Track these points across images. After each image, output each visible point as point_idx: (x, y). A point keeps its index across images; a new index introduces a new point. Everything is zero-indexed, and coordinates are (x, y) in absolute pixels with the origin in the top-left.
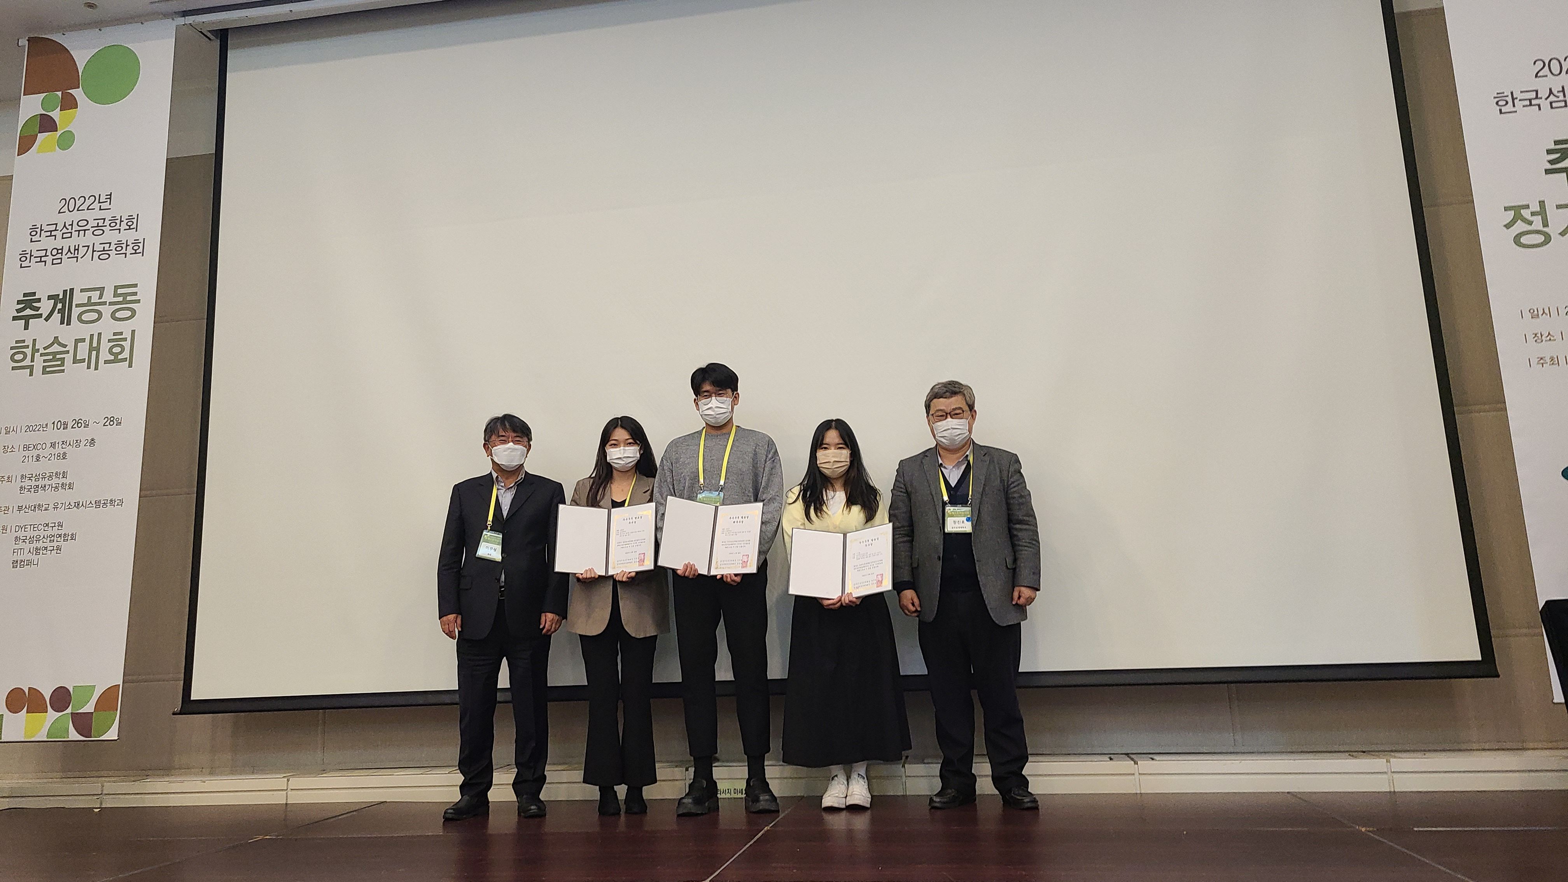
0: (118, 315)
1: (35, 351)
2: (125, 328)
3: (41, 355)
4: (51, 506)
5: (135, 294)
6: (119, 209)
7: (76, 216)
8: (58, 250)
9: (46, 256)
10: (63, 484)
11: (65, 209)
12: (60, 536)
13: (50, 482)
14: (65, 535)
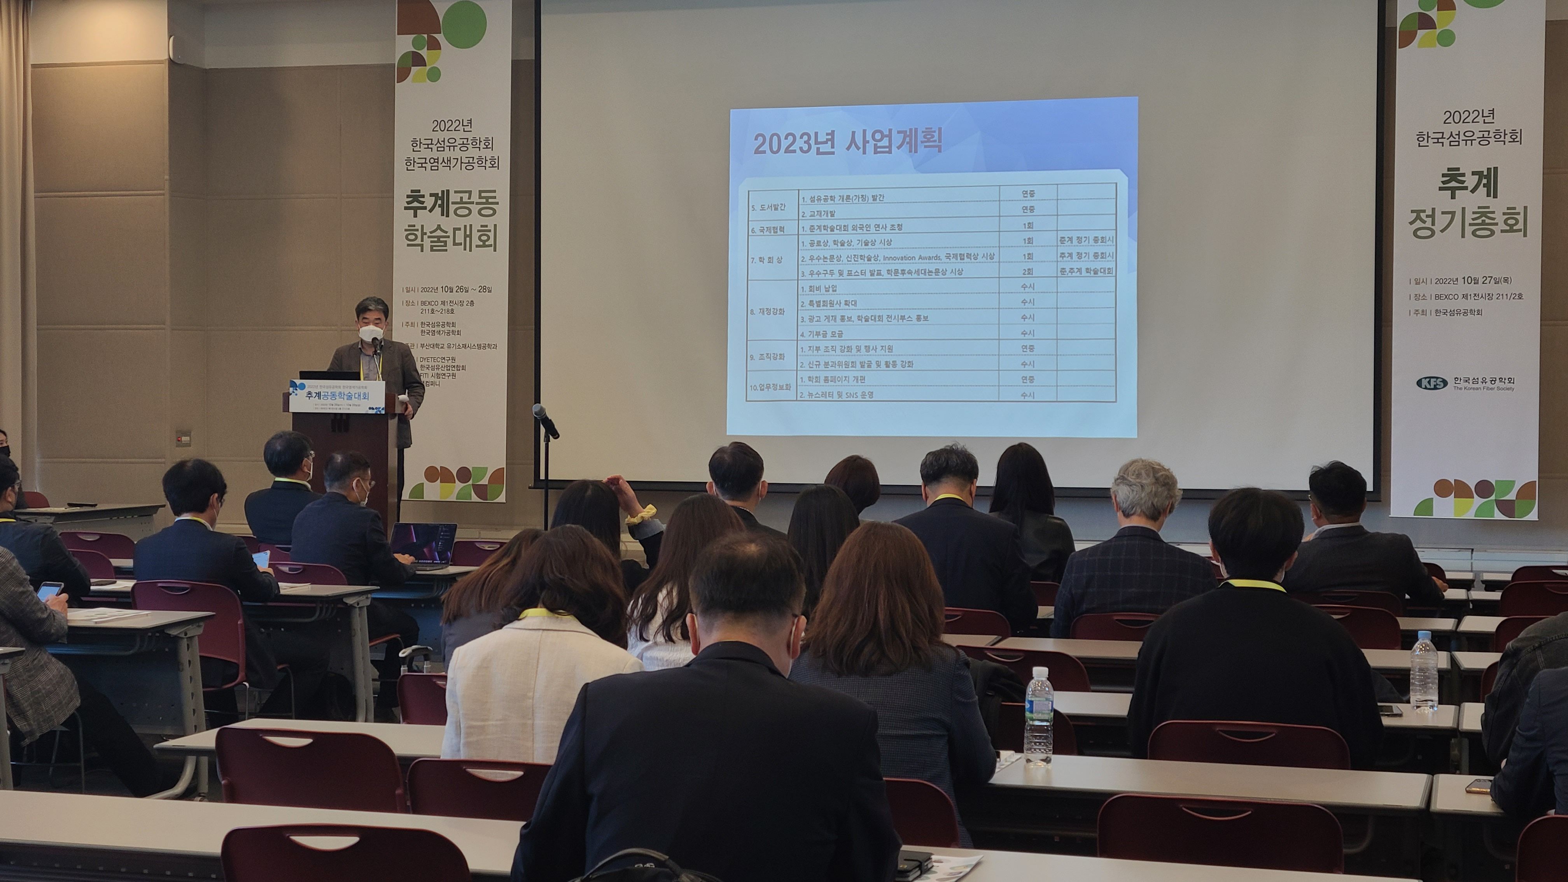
0: (483, 212)
1: (423, 234)
2: (490, 222)
3: (429, 237)
4: (446, 346)
5: (495, 197)
6: (479, 131)
7: (446, 135)
8: (434, 159)
9: (426, 163)
10: (453, 331)
11: (437, 128)
12: (454, 367)
13: (443, 329)
14: (457, 366)
